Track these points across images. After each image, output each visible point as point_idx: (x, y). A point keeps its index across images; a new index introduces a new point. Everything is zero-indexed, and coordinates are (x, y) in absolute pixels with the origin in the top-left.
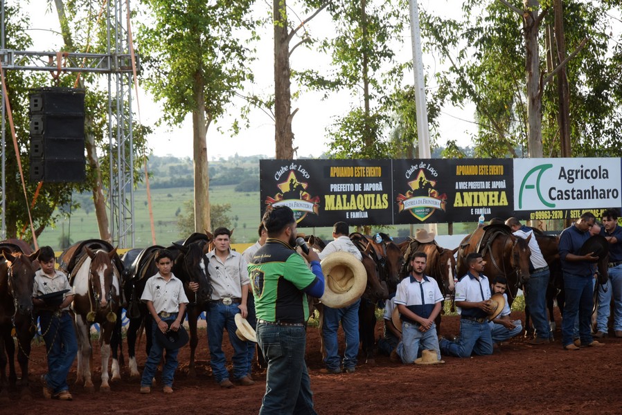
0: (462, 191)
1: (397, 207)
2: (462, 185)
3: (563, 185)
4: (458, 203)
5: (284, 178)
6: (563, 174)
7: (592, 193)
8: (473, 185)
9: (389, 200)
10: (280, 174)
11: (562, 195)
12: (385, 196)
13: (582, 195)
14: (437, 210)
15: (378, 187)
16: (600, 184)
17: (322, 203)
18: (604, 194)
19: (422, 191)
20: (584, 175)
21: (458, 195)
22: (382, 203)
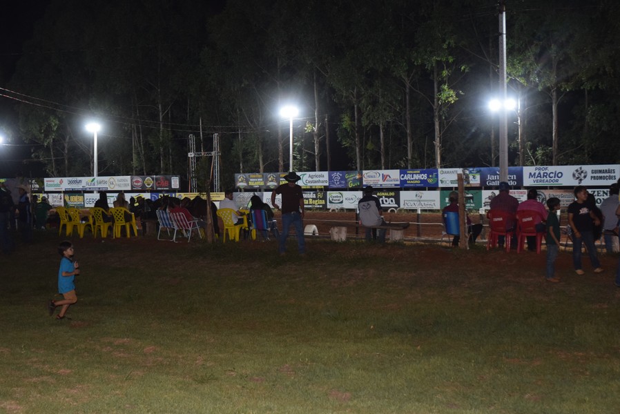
3: (310, 179)
5: (240, 178)
6: (310, 176)
7: (319, 181)
9: (264, 183)
11: (309, 182)
13: (315, 182)
14: (275, 185)
15: (261, 180)
16: (321, 179)
17: (248, 183)
18: (323, 182)
19: (272, 181)
20: (316, 176)
22: (262, 184)
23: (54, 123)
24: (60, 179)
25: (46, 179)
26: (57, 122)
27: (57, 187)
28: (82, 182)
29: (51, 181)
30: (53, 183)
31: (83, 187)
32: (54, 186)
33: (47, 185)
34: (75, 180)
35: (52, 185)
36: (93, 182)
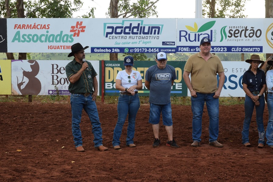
27: (61, 44)
28: (163, 31)
29: (35, 27)
30: (44, 31)
31: (164, 43)
32: (48, 39)
33: (17, 38)
34: (135, 24)
35: (39, 38)
36: (208, 32)
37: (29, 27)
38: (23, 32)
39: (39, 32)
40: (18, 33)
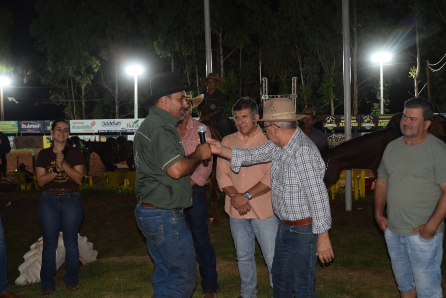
0: (381, 122)
1: (360, 126)
2: (381, 121)
4: (379, 125)
5: (329, 119)
8: (384, 121)
9: (358, 124)
10: (327, 118)
12: (357, 123)
14: (372, 127)
15: (355, 121)
17: (339, 125)
19: (369, 122)
21: (379, 123)
22: (356, 125)
23: (96, 65)
24: (91, 121)
25: (71, 122)
26: (100, 65)
27: (88, 129)
28: (122, 124)
29: (79, 123)
30: (82, 125)
31: (122, 128)
32: (83, 128)
33: (73, 127)
34: (112, 122)
35: (81, 127)
36: (137, 124)
37: (77, 123)
38: (75, 125)
39: (81, 125)
40: (74, 126)
